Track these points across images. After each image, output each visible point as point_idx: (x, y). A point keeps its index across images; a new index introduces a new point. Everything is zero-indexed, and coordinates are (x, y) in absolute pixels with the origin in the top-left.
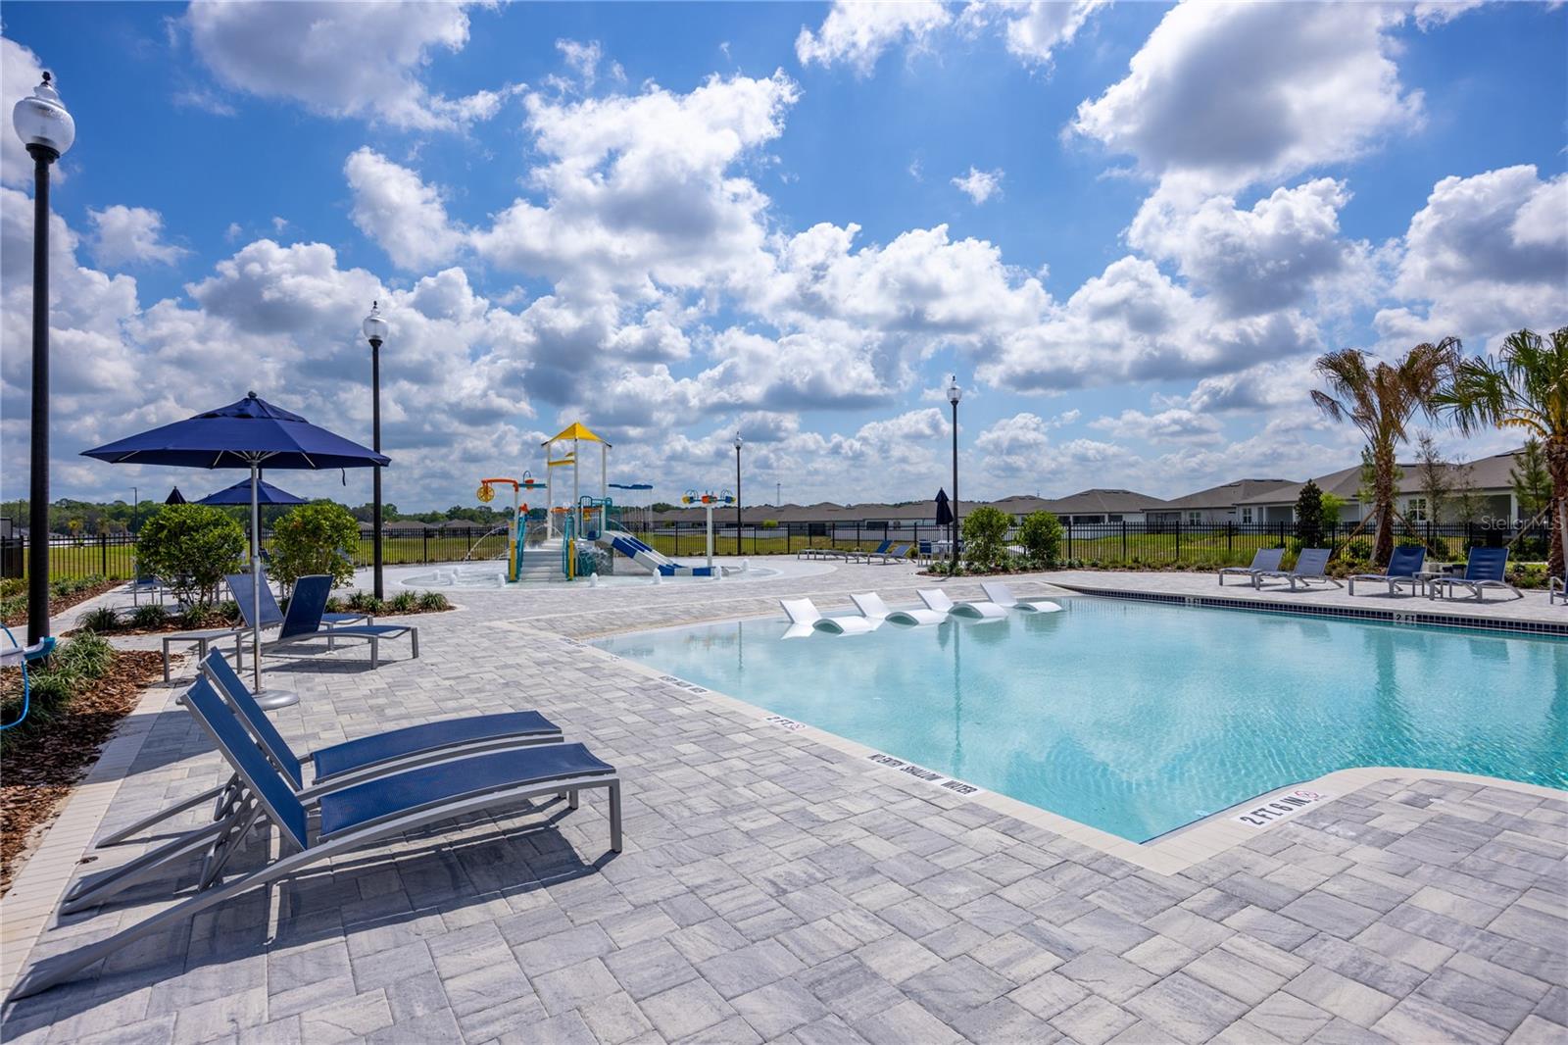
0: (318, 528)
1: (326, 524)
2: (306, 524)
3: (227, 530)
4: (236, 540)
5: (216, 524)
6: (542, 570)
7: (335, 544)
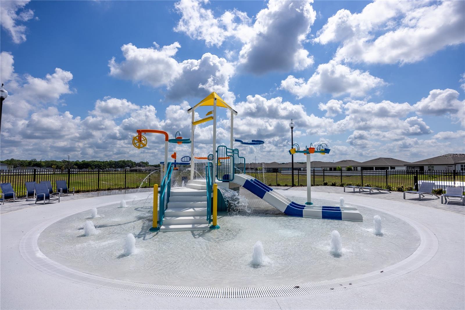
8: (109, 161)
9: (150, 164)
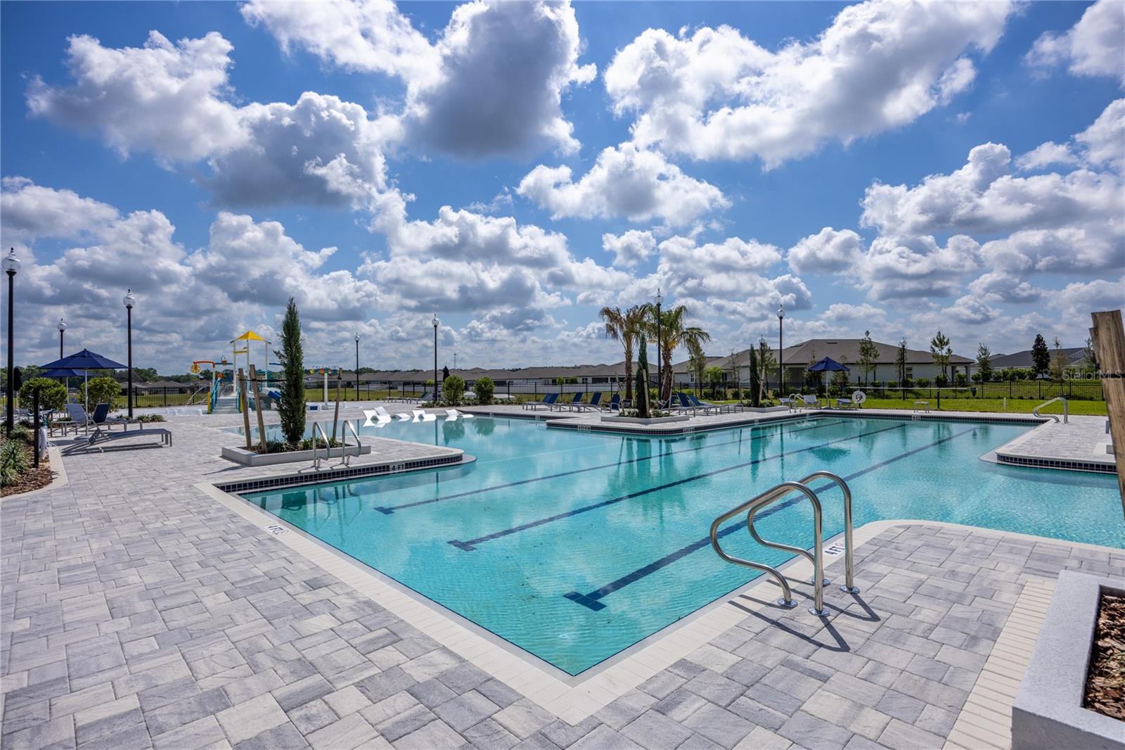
0: (102, 387)
1: (106, 386)
2: (96, 386)
3: (59, 388)
4: (63, 393)
5: (55, 386)
6: (227, 408)
7: (110, 394)
8: (25, 367)
9: (159, 374)
